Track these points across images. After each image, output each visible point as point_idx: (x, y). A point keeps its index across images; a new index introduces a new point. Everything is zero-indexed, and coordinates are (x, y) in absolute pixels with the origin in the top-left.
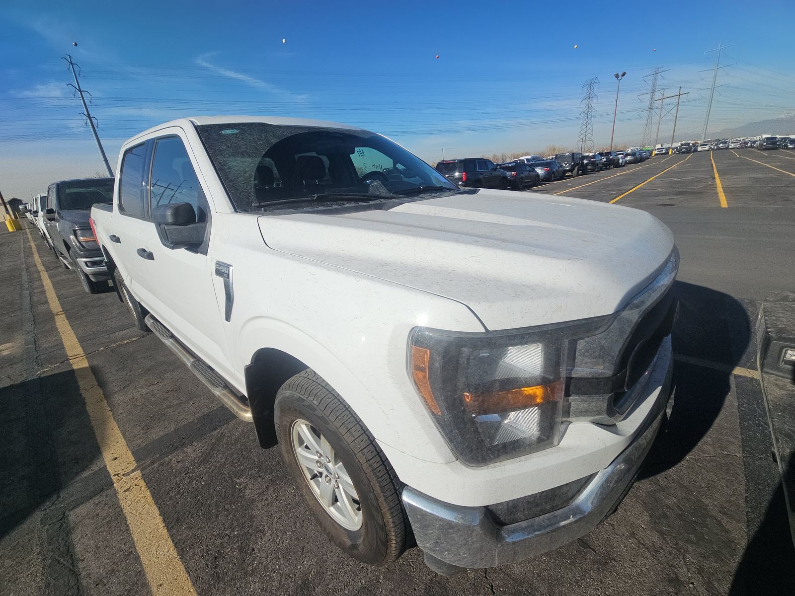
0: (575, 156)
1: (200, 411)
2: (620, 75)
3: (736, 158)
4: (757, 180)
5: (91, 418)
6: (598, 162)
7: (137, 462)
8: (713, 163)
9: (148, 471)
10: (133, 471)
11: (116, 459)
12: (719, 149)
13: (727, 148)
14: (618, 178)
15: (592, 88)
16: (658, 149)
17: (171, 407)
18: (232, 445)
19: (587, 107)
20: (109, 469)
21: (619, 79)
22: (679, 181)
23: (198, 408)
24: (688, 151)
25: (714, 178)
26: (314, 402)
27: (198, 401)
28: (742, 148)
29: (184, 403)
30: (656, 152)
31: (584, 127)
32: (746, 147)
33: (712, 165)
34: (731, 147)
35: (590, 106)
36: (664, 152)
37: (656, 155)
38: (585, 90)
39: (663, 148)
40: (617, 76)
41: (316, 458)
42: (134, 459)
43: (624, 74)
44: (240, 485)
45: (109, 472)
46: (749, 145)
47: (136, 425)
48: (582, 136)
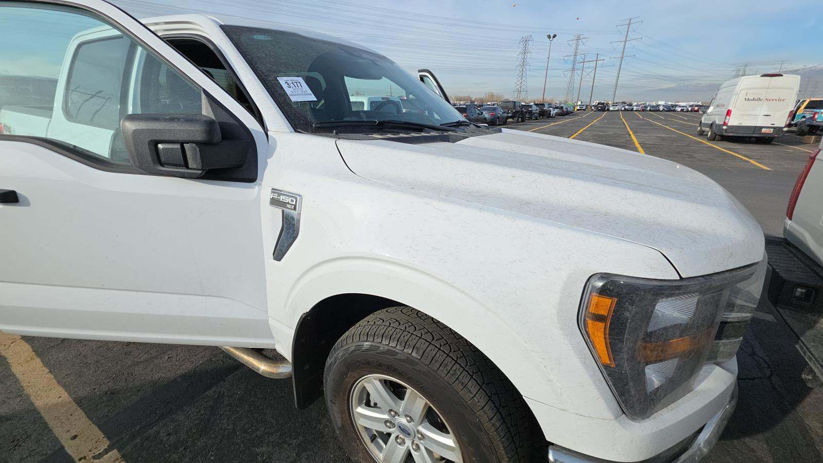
0: (516, 104)
1: (180, 366)
2: (552, 36)
3: (639, 119)
4: (663, 139)
5: (23, 384)
6: (534, 111)
7: (109, 438)
8: (625, 122)
9: (129, 448)
10: (106, 451)
11: (75, 437)
12: (625, 110)
13: (632, 110)
14: (554, 128)
15: (527, 45)
16: (580, 105)
17: (138, 363)
18: (237, 406)
19: (523, 61)
20: (69, 451)
21: (551, 39)
22: (603, 135)
23: (177, 363)
24: (603, 110)
25: (630, 135)
26: (414, 354)
27: (174, 355)
28: (643, 110)
29: (156, 357)
30: (578, 108)
31: (520, 78)
32: (646, 111)
33: (624, 123)
34: (635, 109)
35: (525, 61)
36: (584, 108)
37: (578, 110)
38: (521, 46)
39: (584, 105)
40: (549, 37)
41: (386, 417)
42: (103, 436)
43: (555, 36)
44: (263, 456)
45: (70, 456)
46: (648, 109)
47: (95, 389)
48: (518, 87)
